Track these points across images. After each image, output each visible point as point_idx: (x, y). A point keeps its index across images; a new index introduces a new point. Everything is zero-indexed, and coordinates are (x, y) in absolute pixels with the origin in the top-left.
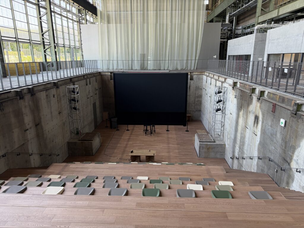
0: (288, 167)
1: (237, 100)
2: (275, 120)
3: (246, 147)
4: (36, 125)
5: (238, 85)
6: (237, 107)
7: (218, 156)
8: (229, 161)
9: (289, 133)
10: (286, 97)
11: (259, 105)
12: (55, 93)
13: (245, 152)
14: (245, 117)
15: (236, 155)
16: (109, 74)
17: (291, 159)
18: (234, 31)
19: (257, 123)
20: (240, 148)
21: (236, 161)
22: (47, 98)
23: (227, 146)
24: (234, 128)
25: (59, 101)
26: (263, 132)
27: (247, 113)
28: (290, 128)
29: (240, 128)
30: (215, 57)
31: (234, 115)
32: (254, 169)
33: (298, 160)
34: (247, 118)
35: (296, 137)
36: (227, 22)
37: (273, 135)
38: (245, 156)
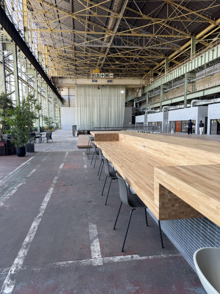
16: (83, 131)
18: (139, 110)
30: (130, 123)
36: (135, 106)
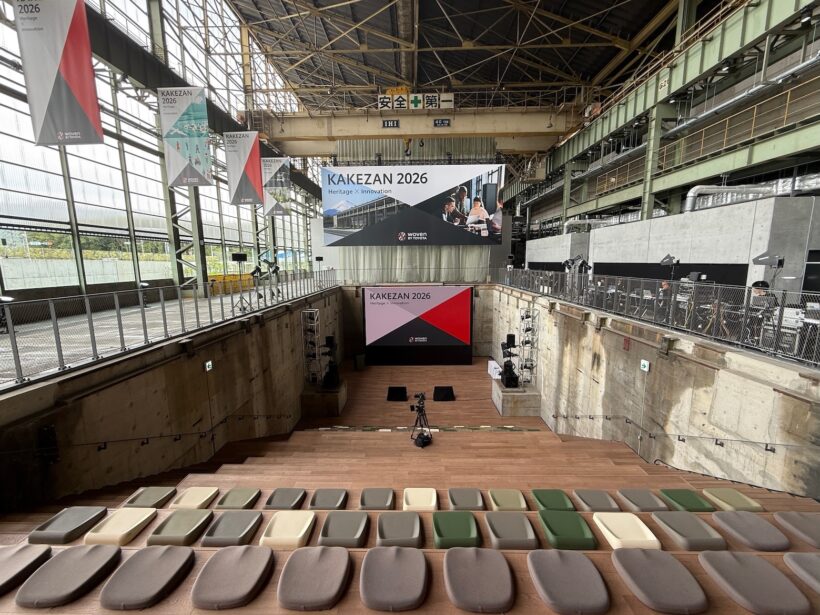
0: (660, 432)
1: (559, 328)
2: (629, 363)
3: (579, 400)
4: (264, 371)
5: (558, 308)
6: (560, 339)
7: (531, 414)
8: (550, 421)
9: (657, 382)
10: (645, 328)
11: (599, 337)
12: (288, 321)
13: (580, 407)
14: (575, 354)
15: (563, 411)
17: (666, 420)
19: (599, 365)
20: (568, 401)
21: (562, 422)
22: (278, 329)
23: (544, 397)
24: (555, 371)
25: (292, 333)
26: (610, 378)
27: (578, 349)
28: (658, 374)
29: (566, 371)
31: (555, 352)
32: (598, 435)
33: (677, 422)
34: (578, 357)
35: (671, 388)
37: (629, 384)
38: (579, 414)
